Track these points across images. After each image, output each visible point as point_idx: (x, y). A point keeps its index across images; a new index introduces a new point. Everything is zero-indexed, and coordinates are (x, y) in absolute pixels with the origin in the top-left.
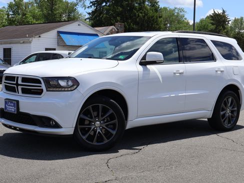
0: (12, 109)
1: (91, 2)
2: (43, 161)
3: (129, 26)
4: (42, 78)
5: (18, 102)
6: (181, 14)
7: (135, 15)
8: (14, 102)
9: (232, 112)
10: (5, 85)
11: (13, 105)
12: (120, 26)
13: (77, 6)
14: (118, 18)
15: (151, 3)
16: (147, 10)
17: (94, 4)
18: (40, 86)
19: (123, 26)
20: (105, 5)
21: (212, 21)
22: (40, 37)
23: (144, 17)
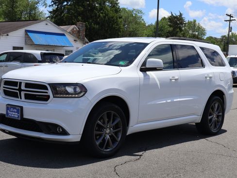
0: (15, 115)
1: (52, 1)
2: (50, 169)
3: (90, 25)
4: (49, 84)
5: (22, 108)
6: (139, 15)
7: (96, 15)
8: (17, 108)
9: (218, 117)
10: (4, 90)
11: (15, 110)
12: (81, 25)
13: (38, 4)
14: (80, 18)
15: (111, 3)
16: (108, 11)
17: (55, 3)
18: (47, 93)
19: (84, 26)
20: (67, 5)
21: (169, 23)
22: (7, 35)
23: (105, 17)
